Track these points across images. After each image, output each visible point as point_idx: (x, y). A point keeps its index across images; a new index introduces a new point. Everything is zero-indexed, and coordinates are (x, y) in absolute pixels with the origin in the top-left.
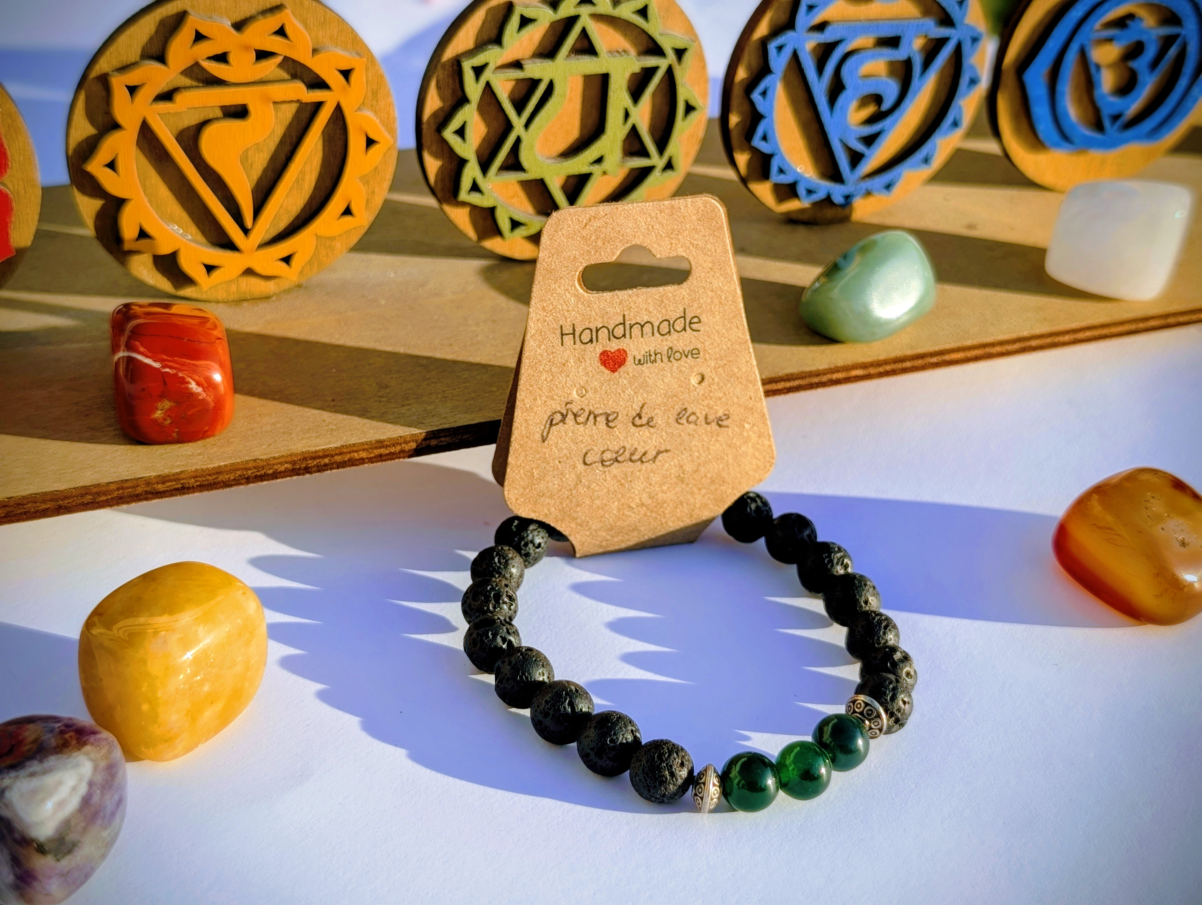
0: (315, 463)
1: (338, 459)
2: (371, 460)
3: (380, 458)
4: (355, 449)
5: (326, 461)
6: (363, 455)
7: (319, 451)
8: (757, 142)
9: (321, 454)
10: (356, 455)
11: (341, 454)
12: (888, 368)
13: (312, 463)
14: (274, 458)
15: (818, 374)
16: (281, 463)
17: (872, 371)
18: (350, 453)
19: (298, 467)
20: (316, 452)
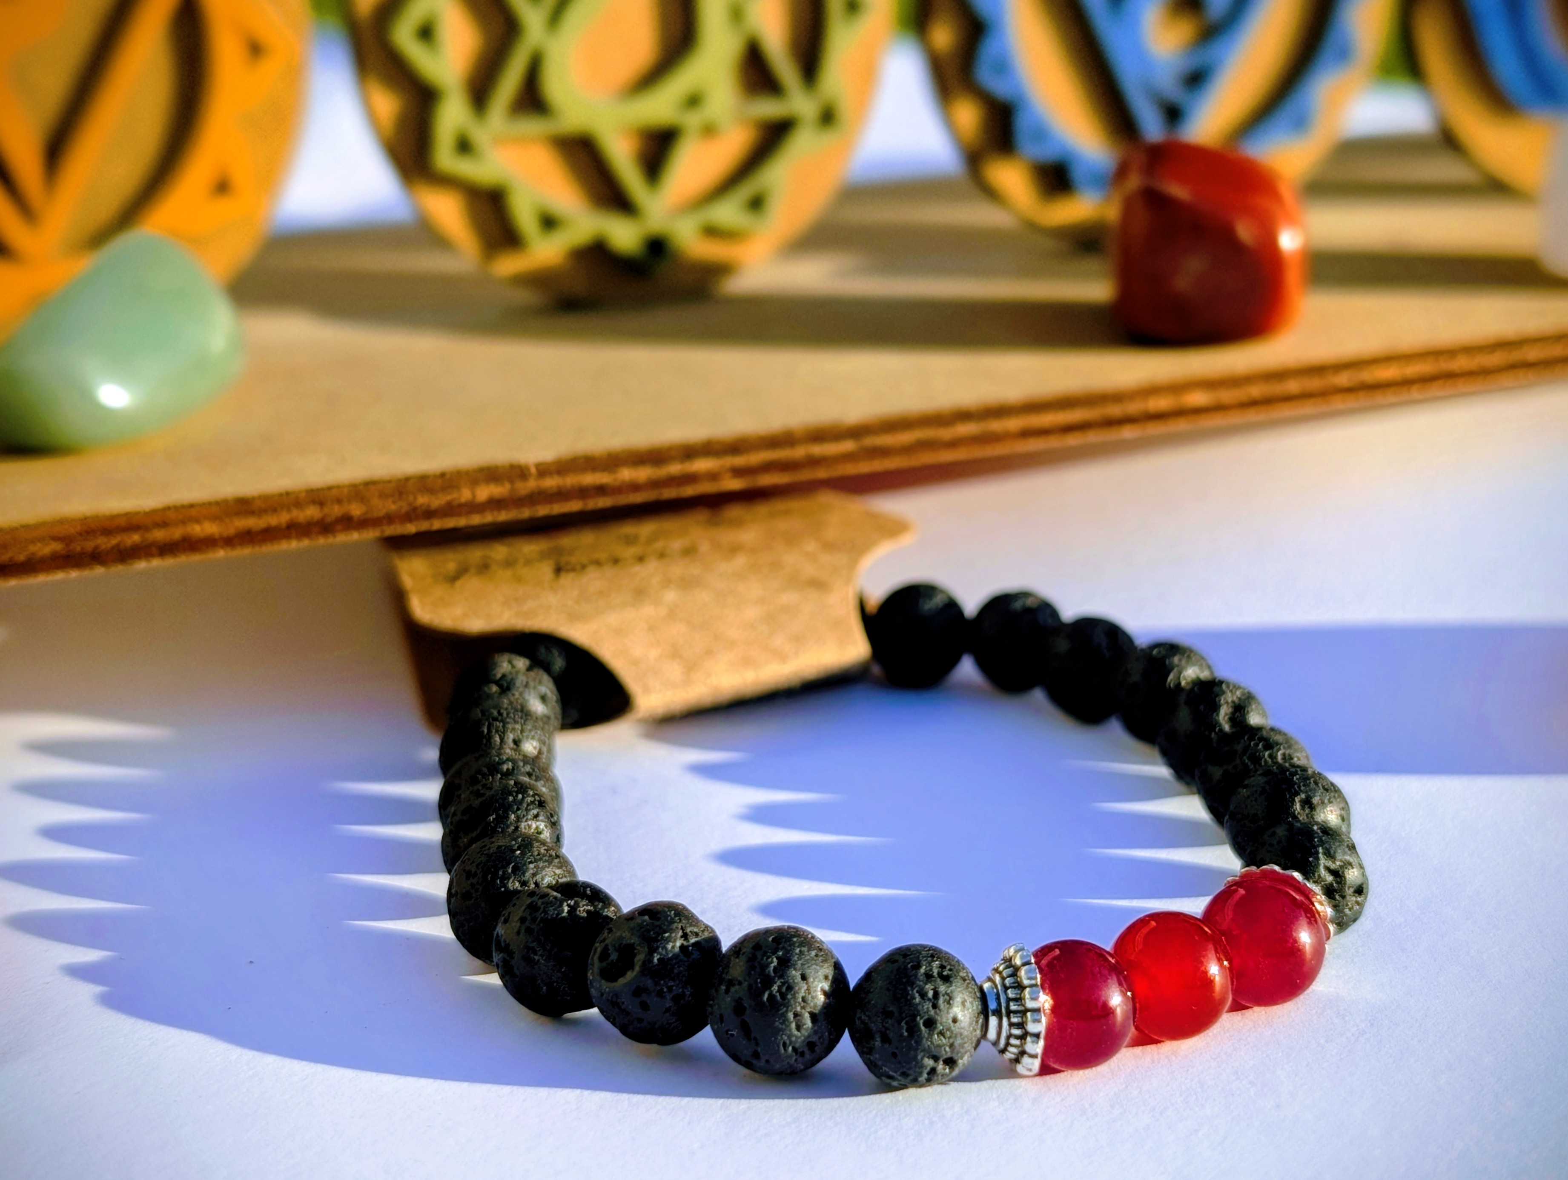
0: (114, 541)
1: (159, 535)
2: (229, 542)
3: (248, 537)
4: (193, 512)
5: (136, 538)
6: (210, 529)
7: (119, 516)
8: (985, 76)
9: (123, 522)
10: (197, 530)
11: (164, 524)
12: (1256, 391)
13: (105, 543)
14: (26, 527)
15: (1117, 397)
16: (41, 539)
17: (1227, 396)
18: (183, 522)
19: (78, 549)
20: (113, 517)
